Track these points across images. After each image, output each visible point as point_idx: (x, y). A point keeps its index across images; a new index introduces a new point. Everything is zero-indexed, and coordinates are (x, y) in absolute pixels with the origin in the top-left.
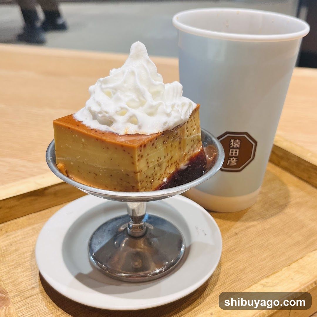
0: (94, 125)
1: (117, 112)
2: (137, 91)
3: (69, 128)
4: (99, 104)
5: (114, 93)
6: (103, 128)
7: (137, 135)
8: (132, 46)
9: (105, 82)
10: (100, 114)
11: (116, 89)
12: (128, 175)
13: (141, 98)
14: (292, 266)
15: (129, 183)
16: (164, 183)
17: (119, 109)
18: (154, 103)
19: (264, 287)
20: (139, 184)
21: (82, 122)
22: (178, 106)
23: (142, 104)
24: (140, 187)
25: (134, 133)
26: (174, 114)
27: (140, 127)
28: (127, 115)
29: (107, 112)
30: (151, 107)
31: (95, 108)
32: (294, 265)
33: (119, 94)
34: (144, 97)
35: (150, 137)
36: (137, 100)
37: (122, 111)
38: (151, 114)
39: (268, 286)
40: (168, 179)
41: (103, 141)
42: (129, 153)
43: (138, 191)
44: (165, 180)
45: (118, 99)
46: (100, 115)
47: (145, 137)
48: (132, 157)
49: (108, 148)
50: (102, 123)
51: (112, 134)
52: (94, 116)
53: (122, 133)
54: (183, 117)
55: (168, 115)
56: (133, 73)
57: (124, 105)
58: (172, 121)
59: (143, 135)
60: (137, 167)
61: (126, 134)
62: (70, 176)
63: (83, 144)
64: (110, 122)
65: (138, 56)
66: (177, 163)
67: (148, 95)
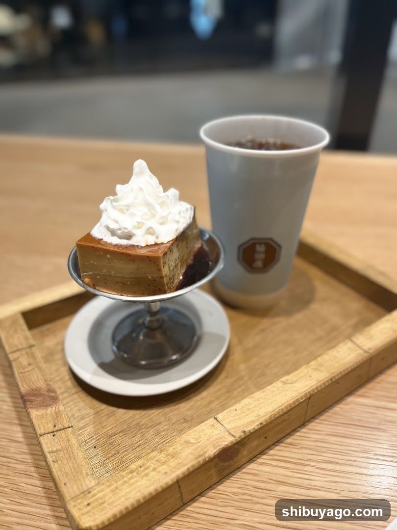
0: (115, 241)
1: (134, 226)
2: (148, 205)
3: (93, 247)
4: (116, 222)
5: (128, 210)
6: (124, 242)
7: (156, 244)
8: (134, 165)
9: (116, 201)
10: (120, 230)
11: (128, 207)
12: (155, 280)
13: (153, 211)
14: (311, 364)
15: (156, 287)
16: (181, 280)
17: (136, 224)
18: (165, 214)
19: (284, 384)
20: (166, 286)
21: (102, 239)
22: (183, 212)
23: (153, 216)
24: (167, 289)
25: (153, 243)
26: (182, 220)
27: (157, 237)
28: (144, 228)
29: (125, 228)
30: (163, 217)
31: (113, 226)
32: (313, 363)
33: (132, 210)
34: (154, 210)
35: (168, 245)
36: (149, 213)
37: (139, 225)
38: (162, 224)
39: (289, 383)
40: (183, 276)
41: (129, 255)
42: (155, 262)
43: (165, 292)
44: (181, 278)
45: (133, 215)
46: (119, 232)
47: (164, 246)
48: (158, 265)
49: (134, 260)
50: (120, 238)
51: (133, 246)
52: (113, 233)
53: (143, 245)
54: (188, 222)
55: (178, 222)
56: (141, 189)
57: (139, 220)
58: (181, 227)
59: (162, 243)
60: (163, 273)
61: (147, 245)
62: (97, 288)
63: (108, 259)
64: (129, 237)
65: (141, 173)
66: (186, 260)
67: (158, 207)
